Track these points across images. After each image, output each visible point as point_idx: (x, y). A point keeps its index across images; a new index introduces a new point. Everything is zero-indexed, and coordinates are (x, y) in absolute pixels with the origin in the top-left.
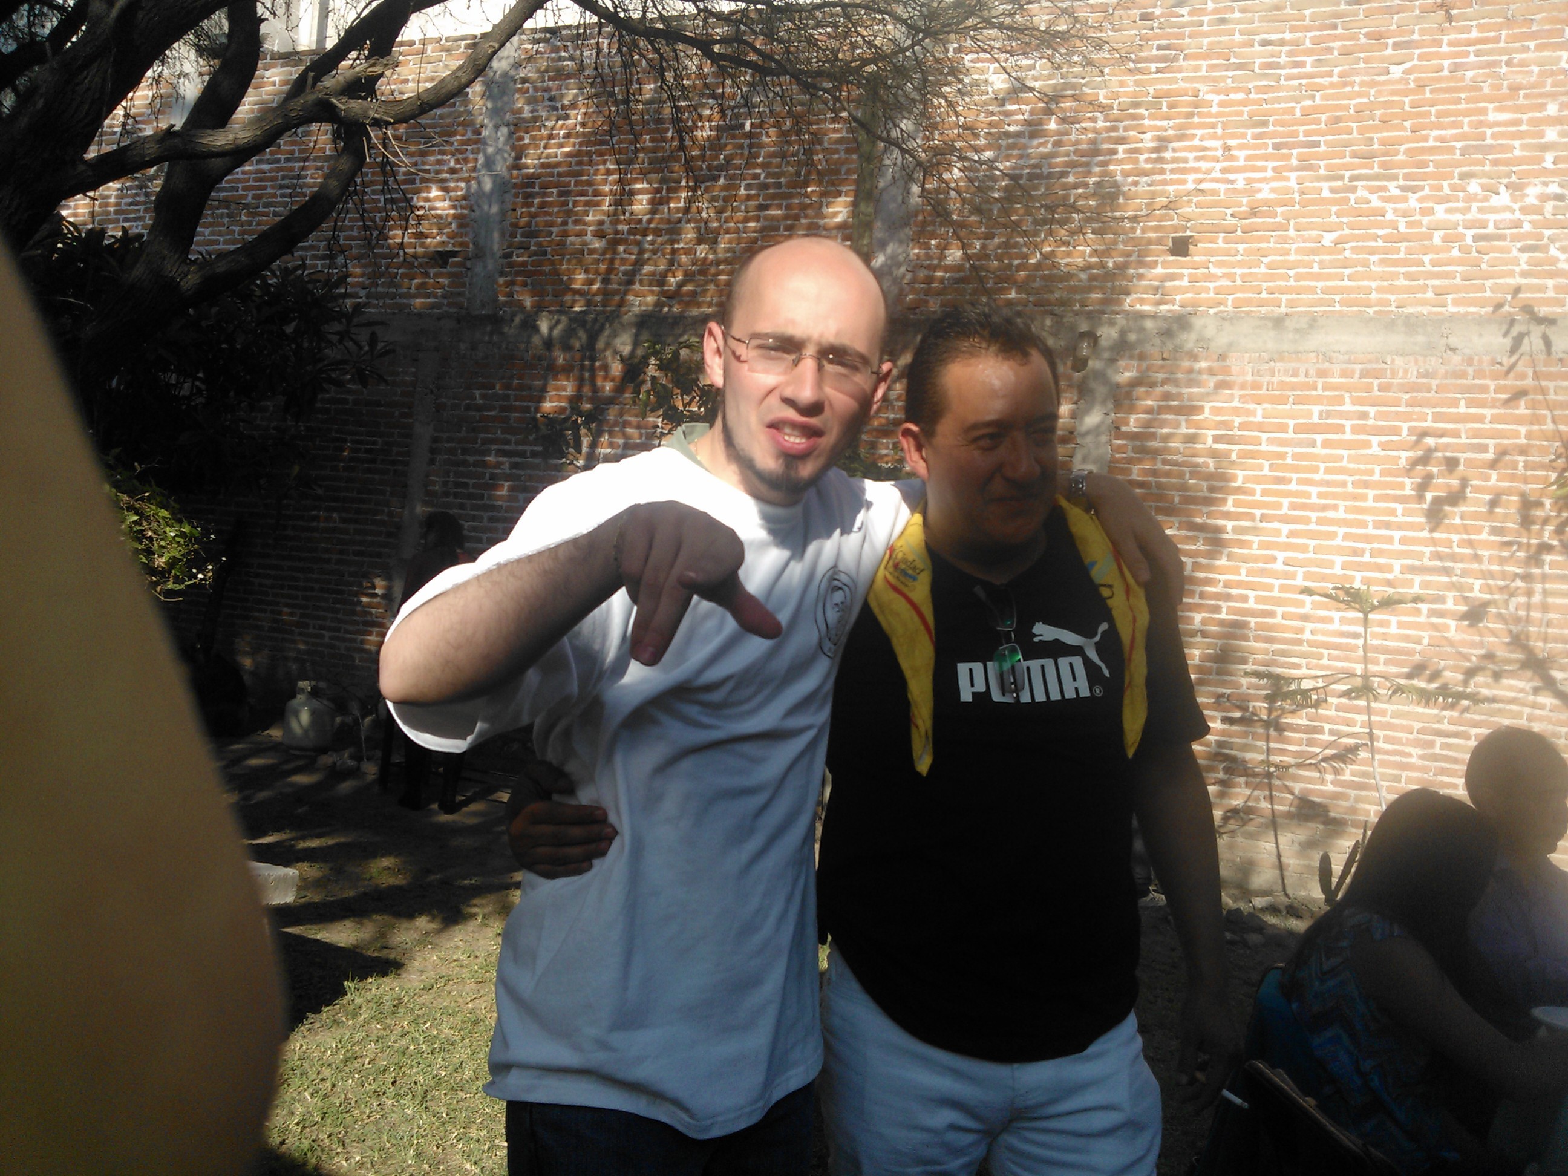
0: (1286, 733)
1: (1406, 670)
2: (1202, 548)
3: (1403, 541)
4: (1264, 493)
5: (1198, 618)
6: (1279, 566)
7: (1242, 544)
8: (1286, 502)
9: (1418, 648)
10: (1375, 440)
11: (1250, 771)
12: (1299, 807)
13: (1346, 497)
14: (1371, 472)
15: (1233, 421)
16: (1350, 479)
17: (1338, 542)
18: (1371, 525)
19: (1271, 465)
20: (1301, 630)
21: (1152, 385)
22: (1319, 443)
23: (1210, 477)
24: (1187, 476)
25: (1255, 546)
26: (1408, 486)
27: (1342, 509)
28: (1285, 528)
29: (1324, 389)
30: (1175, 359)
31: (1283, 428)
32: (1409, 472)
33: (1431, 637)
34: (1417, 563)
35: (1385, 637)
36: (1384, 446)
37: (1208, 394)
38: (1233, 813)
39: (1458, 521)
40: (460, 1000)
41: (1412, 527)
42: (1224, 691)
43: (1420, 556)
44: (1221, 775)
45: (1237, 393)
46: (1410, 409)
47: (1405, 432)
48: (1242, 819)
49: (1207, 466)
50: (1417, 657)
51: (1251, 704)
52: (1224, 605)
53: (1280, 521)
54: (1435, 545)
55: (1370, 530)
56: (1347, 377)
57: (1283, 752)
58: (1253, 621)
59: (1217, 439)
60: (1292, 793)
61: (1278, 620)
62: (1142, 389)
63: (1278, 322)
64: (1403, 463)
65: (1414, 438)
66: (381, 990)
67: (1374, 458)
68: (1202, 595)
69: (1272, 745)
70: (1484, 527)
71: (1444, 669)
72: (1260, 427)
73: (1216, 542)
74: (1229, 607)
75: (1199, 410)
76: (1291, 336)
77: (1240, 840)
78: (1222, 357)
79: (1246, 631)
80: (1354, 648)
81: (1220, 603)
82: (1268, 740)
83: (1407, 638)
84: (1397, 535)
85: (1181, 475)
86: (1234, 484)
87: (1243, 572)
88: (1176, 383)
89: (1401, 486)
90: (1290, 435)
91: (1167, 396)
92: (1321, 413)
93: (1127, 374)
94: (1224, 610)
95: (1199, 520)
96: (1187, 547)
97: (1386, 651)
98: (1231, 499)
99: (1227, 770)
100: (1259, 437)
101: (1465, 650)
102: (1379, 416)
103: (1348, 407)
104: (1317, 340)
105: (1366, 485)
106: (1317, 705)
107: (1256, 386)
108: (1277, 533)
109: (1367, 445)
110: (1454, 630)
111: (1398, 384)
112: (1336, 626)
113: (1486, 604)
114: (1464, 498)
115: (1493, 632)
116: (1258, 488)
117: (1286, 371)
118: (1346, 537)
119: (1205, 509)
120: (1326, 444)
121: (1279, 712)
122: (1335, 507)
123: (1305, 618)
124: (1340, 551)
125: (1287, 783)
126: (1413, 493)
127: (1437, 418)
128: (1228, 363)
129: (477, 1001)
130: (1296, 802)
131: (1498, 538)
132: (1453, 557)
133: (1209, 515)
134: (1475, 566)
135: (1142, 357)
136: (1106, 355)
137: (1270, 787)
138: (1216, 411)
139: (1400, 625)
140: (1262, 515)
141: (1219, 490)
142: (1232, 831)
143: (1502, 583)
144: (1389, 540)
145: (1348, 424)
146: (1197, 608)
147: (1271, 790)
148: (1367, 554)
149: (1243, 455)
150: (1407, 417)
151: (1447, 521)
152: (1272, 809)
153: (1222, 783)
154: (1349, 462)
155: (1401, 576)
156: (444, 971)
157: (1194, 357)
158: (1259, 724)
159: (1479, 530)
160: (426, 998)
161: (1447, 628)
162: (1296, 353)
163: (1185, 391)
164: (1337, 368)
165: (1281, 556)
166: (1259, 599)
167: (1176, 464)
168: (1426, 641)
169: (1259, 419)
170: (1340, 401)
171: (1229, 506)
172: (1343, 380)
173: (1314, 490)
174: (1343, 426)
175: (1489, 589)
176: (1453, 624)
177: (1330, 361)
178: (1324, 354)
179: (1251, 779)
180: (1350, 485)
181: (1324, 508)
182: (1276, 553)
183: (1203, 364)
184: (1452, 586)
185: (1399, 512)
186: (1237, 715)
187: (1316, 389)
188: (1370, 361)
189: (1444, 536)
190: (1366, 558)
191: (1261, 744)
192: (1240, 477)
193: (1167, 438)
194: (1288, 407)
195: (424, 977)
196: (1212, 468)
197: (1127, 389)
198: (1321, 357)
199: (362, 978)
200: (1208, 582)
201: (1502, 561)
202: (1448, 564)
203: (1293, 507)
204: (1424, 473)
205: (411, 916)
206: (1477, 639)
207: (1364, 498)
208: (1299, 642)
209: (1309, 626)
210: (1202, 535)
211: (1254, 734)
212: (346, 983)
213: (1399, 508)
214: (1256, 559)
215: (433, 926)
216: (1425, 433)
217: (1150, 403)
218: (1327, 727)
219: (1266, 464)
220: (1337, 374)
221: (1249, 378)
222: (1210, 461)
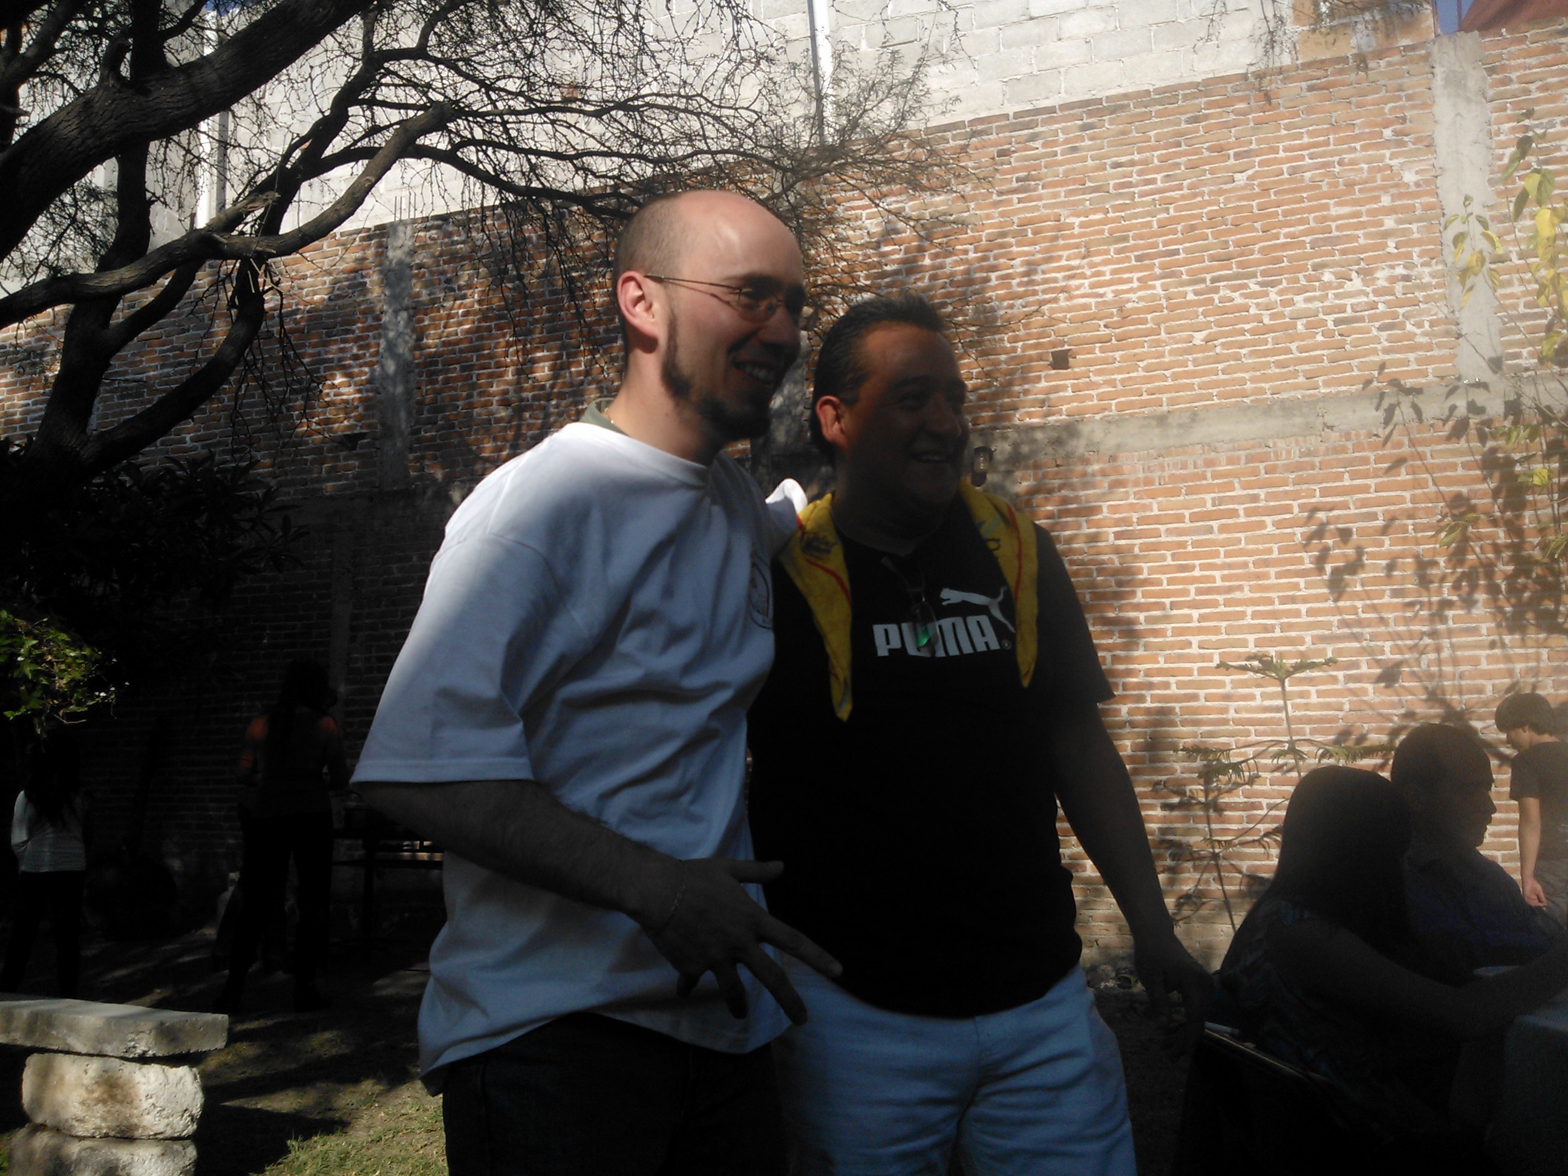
0: (1226, 813)
1: (1332, 737)
2: (1119, 641)
3: (1310, 612)
4: (1171, 582)
5: (1124, 709)
6: (1194, 650)
7: (1155, 633)
8: (1192, 588)
9: (1341, 714)
10: (1268, 520)
11: (1196, 855)
12: (1249, 885)
13: (1249, 577)
14: (1270, 551)
15: (1131, 517)
16: (1250, 559)
17: (1248, 620)
18: (1277, 601)
19: (1173, 555)
20: (1225, 710)
21: (1050, 491)
22: (1216, 529)
23: (1116, 572)
24: (1095, 574)
25: (1169, 633)
26: (1307, 561)
27: (1246, 589)
28: (1195, 613)
29: (1214, 477)
30: (1068, 465)
31: (1180, 519)
32: (1305, 547)
33: (1351, 702)
34: (1327, 632)
35: (1307, 706)
36: (1278, 525)
37: (1104, 494)
38: (1186, 899)
39: (1359, 588)
40: (411, 1149)
41: (1317, 598)
42: (1160, 778)
43: (1328, 625)
44: (1169, 862)
45: (1131, 490)
46: (1298, 487)
47: (1296, 510)
48: (1195, 904)
49: (1111, 561)
50: (1341, 724)
51: (1188, 788)
52: (1147, 694)
53: (1189, 607)
54: (1341, 614)
55: (1278, 606)
56: (1233, 464)
57: (1225, 831)
58: (1177, 706)
59: (1118, 536)
60: (1240, 872)
61: (1202, 702)
62: (1041, 496)
63: (1161, 420)
64: (1298, 538)
65: (1306, 514)
66: (326, 1147)
67: (1272, 538)
68: (1125, 687)
69: (1214, 826)
70: (1384, 591)
71: (1369, 731)
72: (1157, 520)
73: (1130, 634)
74: (1152, 696)
75: (1096, 510)
76: (1175, 431)
77: (1196, 925)
78: (1113, 458)
79: (1172, 717)
80: (1278, 722)
81: (1143, 692)
82: (1209, 823)
83: (1327, 706)
84: (1303, 608)
85: (1089, 574)
86: (1141, 577)
87: (1161, 659)
88: (1071, 487)
89: (1301, 561)
90: (1187, 524)
91: (1065, 501)
92: (1213, 500)
93: (1025, 484)
94: (1149, 699)
95: (1111, 615)
96: (1104, 642)
97: (1309, 720)
98: (1139, 591)
99: (1173, 857)
100: (1158, 529)
101: (1385, 711)
102: (1270, 497)
103: (1238, 492)
104: (1201, 432)
105: (1267, 563)
106: (1251, 781)
107: (1148, 482)
108: (1188, 618)
109: (1262, 525)
110: (1372, 692)
111: (1283, 465)
112: (1258, 702)
113: (1399, 664)
114: (1362, 566)
115: (1409, 691)
116: (1164, 577)
117: (1175, 465)
118: (1255, 615)
119: (1116, 603)
120: (1223, 529)
121: (1216, 793)
122: (1240, 588)
123: (1227, 697)
124: (1252, 629)
125: (1233, 862)
126: (1312, 566)
127: (1324, 493)
128: (1119, 463)
129: (428, 1148)
130: (1245, 880)
131: (1399, 600)
132: (1360, 623)
133: (1121, 608)
134: (1382, 629)
135: (1037, 466)
136: (1002, 468)
137: (1218, 868)
138: (1114, 509)
139: (1320, 694)
140: (1172, 603)
141: (1128, 583)
142: (1189, 917)
143: (1409, 642)
144: (1297, 614)
145: (1241, 508)
146: (1124, 699)
147: (1219, 872)
148: (1278, 630)
149: (1145, 547)
150: (1296, 496)
151: (1348, 589)
152: (1223, 890)
153: (1172, 870)
154: (1246, 544)
155: (1312, 647)
156: (393, 1124)
157: (1086, 461)
158: (1197, 807)
159: (1381, 595)
160: (376, 1149)
161: (1365, 692)
162: (1183, 446)
163: (1082, 493)
164: (1223, 457)
165: (1195, 640)
166: (1180, 685)
167: (1082, 563)
168: (1347, 707)
169: (1156, 512)
170: (1230, 487)
171: (1139, 599)
172: (1229, 467)
173: (1217, 574)
174: (1237, 510)
175: (1398, 650)
176: (1370, 687)
177: (1215, 450)
178: (1209, 445)
179: (1197, 863)
180: (1251, 565)
181: (1230, 590)
182: (1190, 638)
183: (1096, 467)
184: (1363, 651)
185: (1302, 585)
186: (1176, 800)
187: (1205, 478)
188: (1253, 447)
189: (1348, 603)
190: (1278, 633)
191: (1202, 826)
192: (1145, 570)
193: (1070, 540)
194: (1181, 498)
195: (372, 1132)
196: (1117, 564)
197: (1027, 497)
198: (1206, 447)
199: (307, 1137)
200: (1129, 673)
201: (1407, 621)
202: (1356, 630)
203: (1200, 592)
204: (1320, 547)
205: (356, 1080)
206: (1395, 699)
207: (1266, 576)
208: (1225, 722)
209: (1233, 705)
210: (1116, 629)
211: (1194, 817)
212: (289, 1142)
213: (1302, 581)
214: (1172, 645)
215: (378, 1088)
216: (1315, 509)
217: (1049, 508)
218: (1265, 802)
219: (1168, 553)
220: (1224, 462)
221: (1141, 475)
222: (1114, 557)
